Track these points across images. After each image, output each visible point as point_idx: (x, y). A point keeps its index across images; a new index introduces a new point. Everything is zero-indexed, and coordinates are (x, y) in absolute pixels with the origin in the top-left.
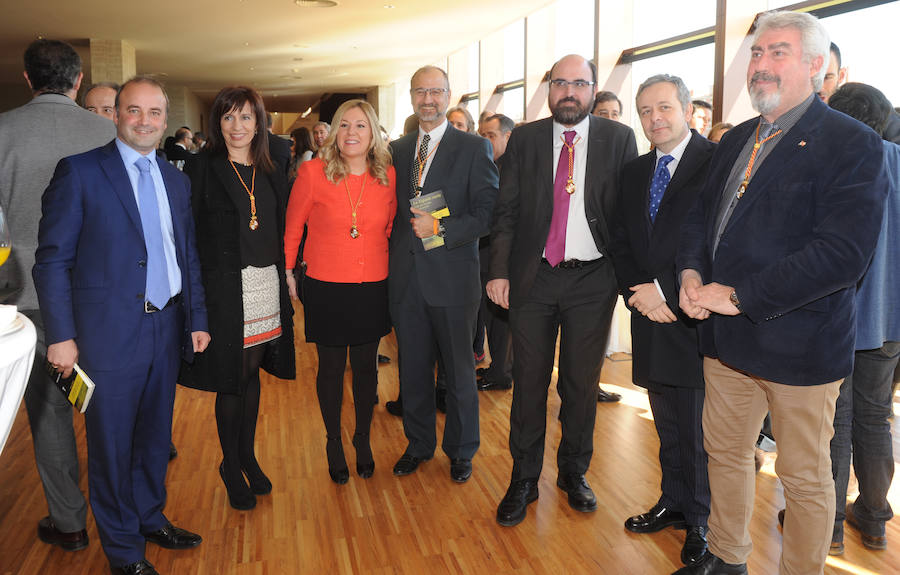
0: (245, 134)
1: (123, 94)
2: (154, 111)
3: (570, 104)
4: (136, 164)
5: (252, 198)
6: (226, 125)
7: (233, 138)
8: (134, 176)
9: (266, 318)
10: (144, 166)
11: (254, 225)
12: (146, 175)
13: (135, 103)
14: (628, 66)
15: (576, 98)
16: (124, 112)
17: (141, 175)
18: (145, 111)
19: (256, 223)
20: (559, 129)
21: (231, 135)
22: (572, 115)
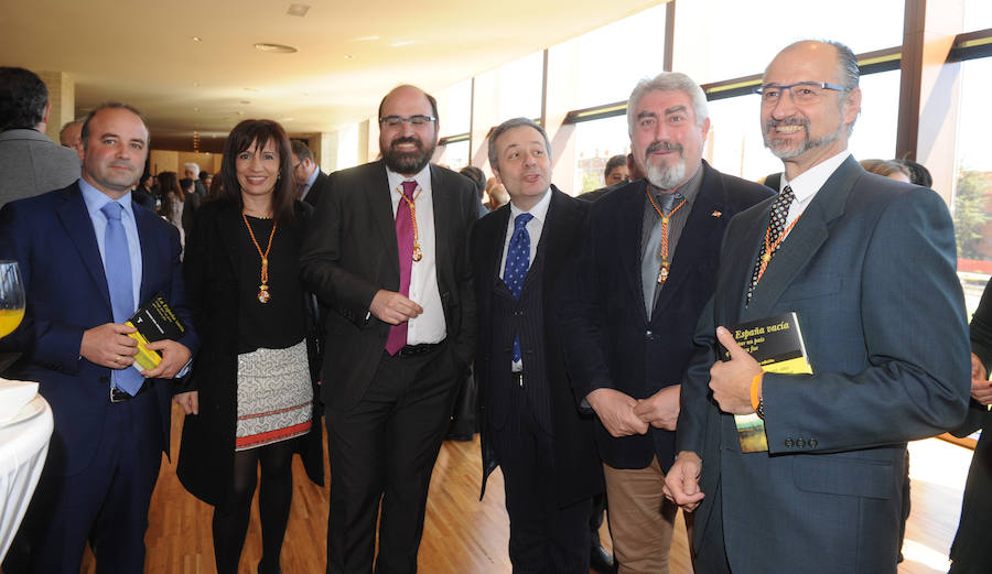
0: (266, 177)
1: (95, 121)
2: (135, 143)
3: (408, 147)
4: (103, 210)
5: (265, 262)
6: (243, 165)
7: (250, 182)
8: (99, 224)
9: (286, 410)
10: (114, 212)
11: (264, 297)
12: (116, 223)
13: (112, 131)
14: (572, 126)
15: (416, 137)
16: (96, 142)
17: (109, 223)
18: (126, 142)
19: (266, 295)
20: (396, 180)
21: (247, 177)
22: (411, 161)
